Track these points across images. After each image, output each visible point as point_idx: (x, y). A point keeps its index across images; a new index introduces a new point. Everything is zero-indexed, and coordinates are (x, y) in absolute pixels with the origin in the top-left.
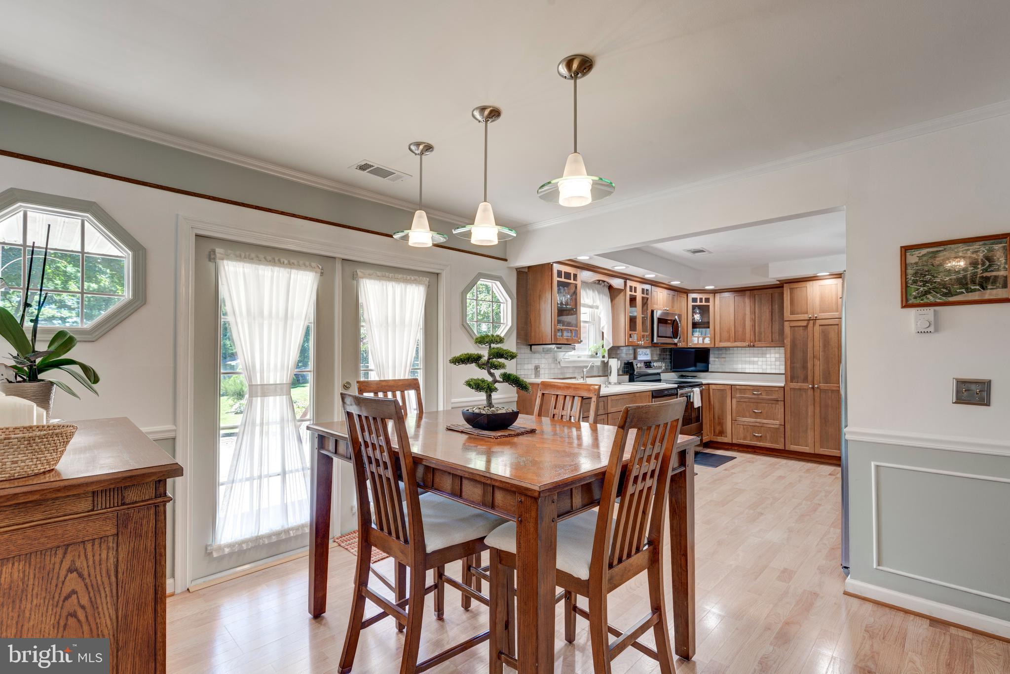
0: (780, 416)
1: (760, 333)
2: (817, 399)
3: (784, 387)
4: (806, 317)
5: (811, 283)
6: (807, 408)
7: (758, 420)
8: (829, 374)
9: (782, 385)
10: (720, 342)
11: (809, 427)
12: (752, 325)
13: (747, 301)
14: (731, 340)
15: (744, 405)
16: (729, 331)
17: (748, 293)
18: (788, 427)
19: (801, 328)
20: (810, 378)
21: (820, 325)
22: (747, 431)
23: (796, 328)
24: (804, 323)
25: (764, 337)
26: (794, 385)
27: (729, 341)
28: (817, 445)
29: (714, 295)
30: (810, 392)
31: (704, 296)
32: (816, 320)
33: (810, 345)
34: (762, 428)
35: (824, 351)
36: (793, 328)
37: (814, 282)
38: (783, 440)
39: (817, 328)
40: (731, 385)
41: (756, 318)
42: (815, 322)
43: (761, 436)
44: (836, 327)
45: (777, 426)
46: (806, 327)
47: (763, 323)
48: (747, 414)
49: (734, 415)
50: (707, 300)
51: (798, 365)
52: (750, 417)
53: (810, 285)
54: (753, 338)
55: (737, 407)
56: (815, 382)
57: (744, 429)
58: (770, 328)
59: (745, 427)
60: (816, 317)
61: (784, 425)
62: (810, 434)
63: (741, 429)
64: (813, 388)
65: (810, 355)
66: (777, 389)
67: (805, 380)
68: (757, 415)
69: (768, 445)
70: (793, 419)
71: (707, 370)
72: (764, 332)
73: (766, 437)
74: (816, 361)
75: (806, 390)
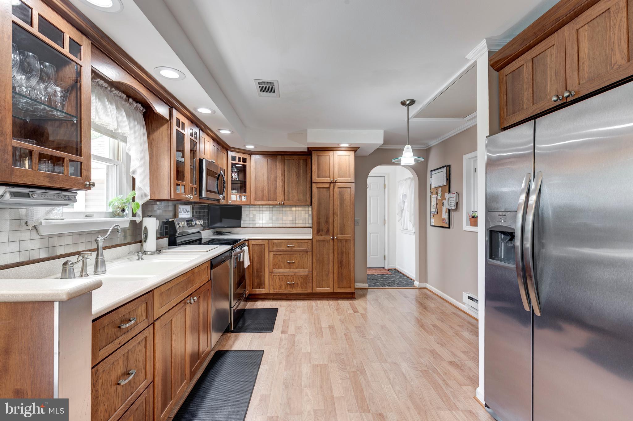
0: (308, 264)
1: (289, 193)
2: (336, 248)
3: (312, 239)
4: (328, 180)
5: (332, 152)
6: (329, 254)
7: (292, 270)
8: (344, 227)
9: (310, 237)
10: (255, 200)
11: (330, 271)
12: (283, 186)
13: (278, 164)
14: (265, 198)
15: (280, 257)
16: (263, 191)
17: (279, 157)
18: (315, 273)
19: (325, 189)
20: (331, 231)
21: (338, 188)
22: (282, 281)
23: (321, 189)
24: (327, 186)
25: (292, 196)
26: (320, 237)
27: (262, 199)
28: (336, 285)
29: (250, 156)
30: (331, 243)
31: (242, 156)
32: (335, 183)
33: (331, 204)
34: (295, 276)
35: (341, 209)
36: (319, 189)
37: (334, 152)
38: (310, 284)
39: (336, 190)
40: (269, 240)
41: (286, 180)
42: (335, 185)
43: (293, 284)
44: (349, 189)
45: (306, 273)
46: (329, 188)
47: (291, 184)
48: (283, 265)
49: (271, 267)
50: (245, 160)
51: (322, 221)
52: (285, 267)
53: (331, 153)
54: (282, 198)
55: (274, 259)
56: (335, 234)
57: (279, 279)
58: (297, 189)
59: (280, 277)
60: (335, 181)
61: (312, 272)
62: (331, 276)
63: (277, 279)
64: (333, 239)
65: (331, 212)
66: (306, 241)
67: (328, 232)
68: (290, 265)
69: (299, 290)
70: (318, 266)
71: (239, 226)
72: (292, 192)
73: (298, 284)
74: (336, 216)
75: (328, 241)
